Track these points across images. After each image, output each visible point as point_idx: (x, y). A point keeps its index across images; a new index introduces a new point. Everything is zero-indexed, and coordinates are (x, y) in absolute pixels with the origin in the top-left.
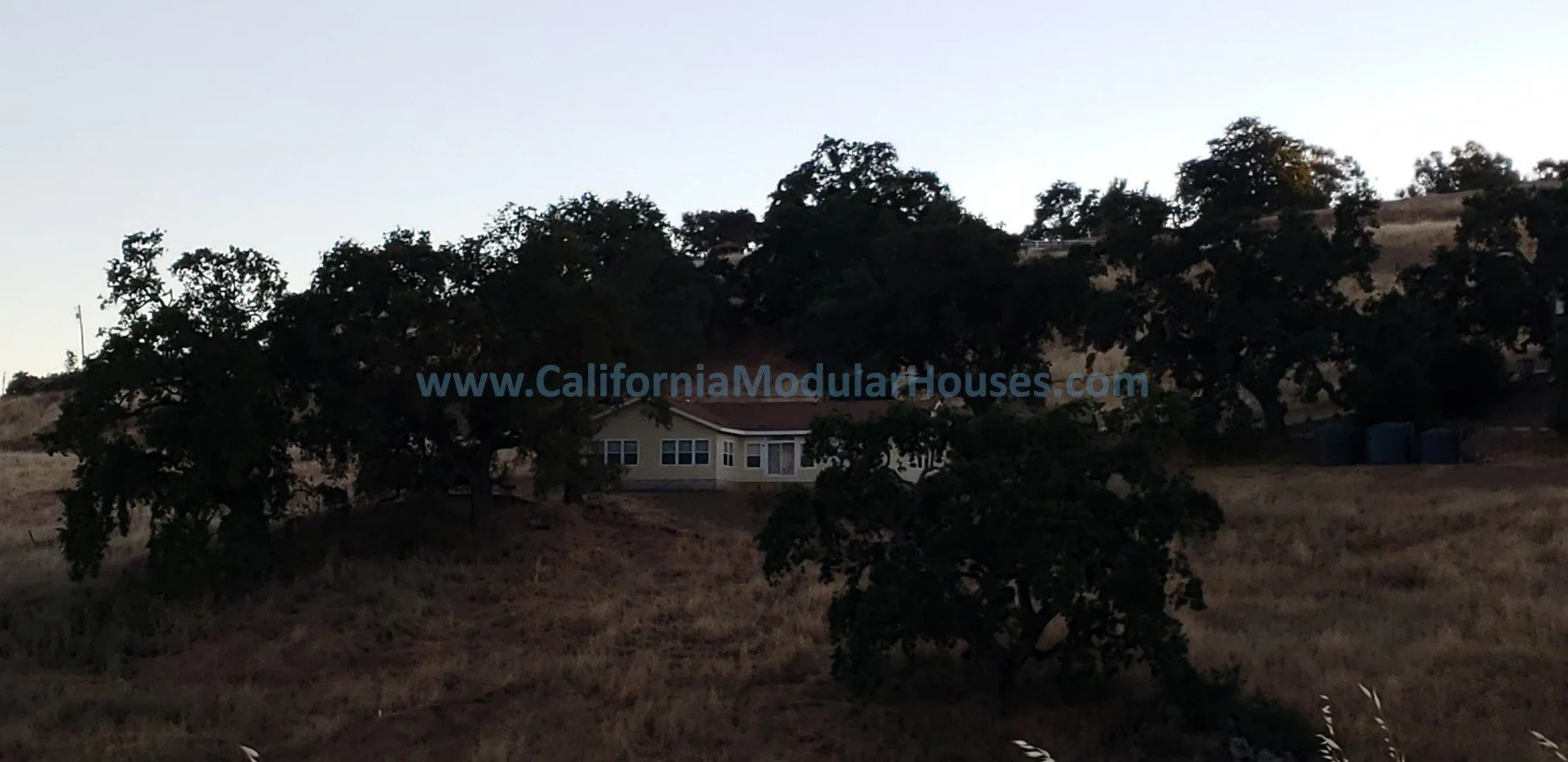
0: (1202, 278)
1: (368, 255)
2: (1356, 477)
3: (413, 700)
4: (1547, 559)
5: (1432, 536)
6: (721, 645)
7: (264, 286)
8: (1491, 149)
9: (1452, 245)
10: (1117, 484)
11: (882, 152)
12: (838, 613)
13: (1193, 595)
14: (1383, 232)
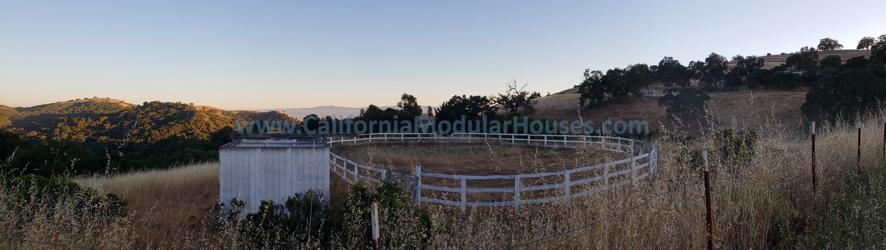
0: (708, 71)
1: (612, 71)
6: (655, 114)
7: (601, 75)
9: (737, 67)
10: (698, 95)
11: (671, 58)
12: (667, 111)
14: (729, 65)
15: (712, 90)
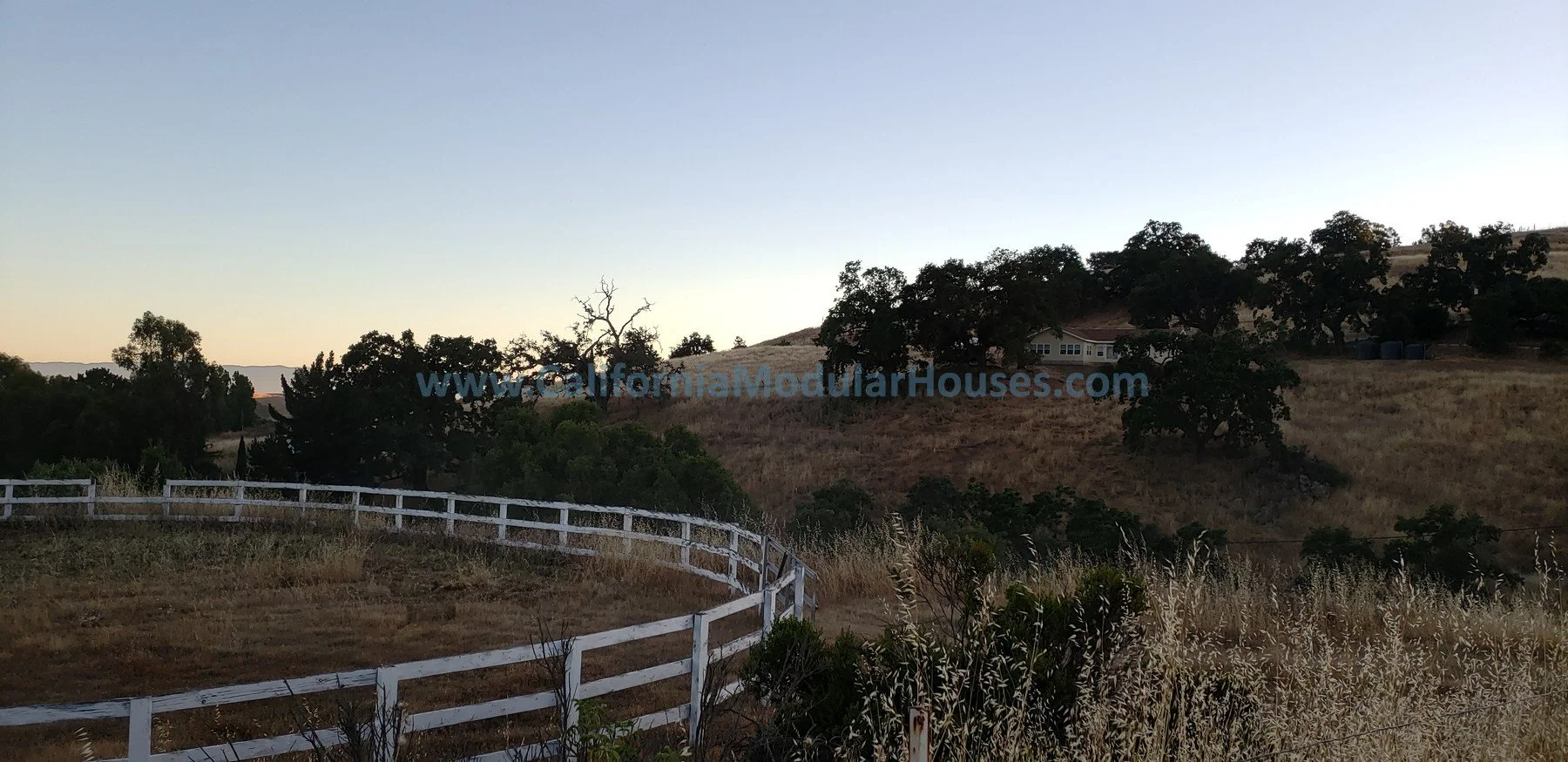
0: (1307, 278)
1: (938, 270)
2: (1374, 364)
3: (948, 446)
4: (1459, 402)
5: (1406, 391)
6: (1077, 429)
7: (898, 282)
8: (1459, 224)
9: (1426, 264)
10: (1253, 366)
12: (1126, 417)
13: (1286, 413)
14: (1395, 260)
15: (1324, 351)
